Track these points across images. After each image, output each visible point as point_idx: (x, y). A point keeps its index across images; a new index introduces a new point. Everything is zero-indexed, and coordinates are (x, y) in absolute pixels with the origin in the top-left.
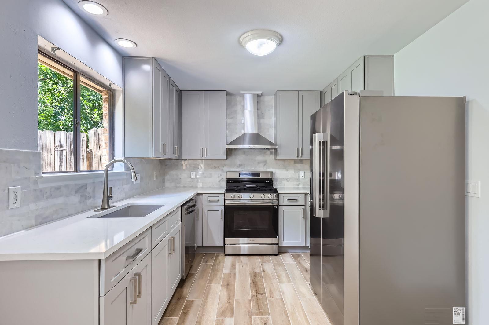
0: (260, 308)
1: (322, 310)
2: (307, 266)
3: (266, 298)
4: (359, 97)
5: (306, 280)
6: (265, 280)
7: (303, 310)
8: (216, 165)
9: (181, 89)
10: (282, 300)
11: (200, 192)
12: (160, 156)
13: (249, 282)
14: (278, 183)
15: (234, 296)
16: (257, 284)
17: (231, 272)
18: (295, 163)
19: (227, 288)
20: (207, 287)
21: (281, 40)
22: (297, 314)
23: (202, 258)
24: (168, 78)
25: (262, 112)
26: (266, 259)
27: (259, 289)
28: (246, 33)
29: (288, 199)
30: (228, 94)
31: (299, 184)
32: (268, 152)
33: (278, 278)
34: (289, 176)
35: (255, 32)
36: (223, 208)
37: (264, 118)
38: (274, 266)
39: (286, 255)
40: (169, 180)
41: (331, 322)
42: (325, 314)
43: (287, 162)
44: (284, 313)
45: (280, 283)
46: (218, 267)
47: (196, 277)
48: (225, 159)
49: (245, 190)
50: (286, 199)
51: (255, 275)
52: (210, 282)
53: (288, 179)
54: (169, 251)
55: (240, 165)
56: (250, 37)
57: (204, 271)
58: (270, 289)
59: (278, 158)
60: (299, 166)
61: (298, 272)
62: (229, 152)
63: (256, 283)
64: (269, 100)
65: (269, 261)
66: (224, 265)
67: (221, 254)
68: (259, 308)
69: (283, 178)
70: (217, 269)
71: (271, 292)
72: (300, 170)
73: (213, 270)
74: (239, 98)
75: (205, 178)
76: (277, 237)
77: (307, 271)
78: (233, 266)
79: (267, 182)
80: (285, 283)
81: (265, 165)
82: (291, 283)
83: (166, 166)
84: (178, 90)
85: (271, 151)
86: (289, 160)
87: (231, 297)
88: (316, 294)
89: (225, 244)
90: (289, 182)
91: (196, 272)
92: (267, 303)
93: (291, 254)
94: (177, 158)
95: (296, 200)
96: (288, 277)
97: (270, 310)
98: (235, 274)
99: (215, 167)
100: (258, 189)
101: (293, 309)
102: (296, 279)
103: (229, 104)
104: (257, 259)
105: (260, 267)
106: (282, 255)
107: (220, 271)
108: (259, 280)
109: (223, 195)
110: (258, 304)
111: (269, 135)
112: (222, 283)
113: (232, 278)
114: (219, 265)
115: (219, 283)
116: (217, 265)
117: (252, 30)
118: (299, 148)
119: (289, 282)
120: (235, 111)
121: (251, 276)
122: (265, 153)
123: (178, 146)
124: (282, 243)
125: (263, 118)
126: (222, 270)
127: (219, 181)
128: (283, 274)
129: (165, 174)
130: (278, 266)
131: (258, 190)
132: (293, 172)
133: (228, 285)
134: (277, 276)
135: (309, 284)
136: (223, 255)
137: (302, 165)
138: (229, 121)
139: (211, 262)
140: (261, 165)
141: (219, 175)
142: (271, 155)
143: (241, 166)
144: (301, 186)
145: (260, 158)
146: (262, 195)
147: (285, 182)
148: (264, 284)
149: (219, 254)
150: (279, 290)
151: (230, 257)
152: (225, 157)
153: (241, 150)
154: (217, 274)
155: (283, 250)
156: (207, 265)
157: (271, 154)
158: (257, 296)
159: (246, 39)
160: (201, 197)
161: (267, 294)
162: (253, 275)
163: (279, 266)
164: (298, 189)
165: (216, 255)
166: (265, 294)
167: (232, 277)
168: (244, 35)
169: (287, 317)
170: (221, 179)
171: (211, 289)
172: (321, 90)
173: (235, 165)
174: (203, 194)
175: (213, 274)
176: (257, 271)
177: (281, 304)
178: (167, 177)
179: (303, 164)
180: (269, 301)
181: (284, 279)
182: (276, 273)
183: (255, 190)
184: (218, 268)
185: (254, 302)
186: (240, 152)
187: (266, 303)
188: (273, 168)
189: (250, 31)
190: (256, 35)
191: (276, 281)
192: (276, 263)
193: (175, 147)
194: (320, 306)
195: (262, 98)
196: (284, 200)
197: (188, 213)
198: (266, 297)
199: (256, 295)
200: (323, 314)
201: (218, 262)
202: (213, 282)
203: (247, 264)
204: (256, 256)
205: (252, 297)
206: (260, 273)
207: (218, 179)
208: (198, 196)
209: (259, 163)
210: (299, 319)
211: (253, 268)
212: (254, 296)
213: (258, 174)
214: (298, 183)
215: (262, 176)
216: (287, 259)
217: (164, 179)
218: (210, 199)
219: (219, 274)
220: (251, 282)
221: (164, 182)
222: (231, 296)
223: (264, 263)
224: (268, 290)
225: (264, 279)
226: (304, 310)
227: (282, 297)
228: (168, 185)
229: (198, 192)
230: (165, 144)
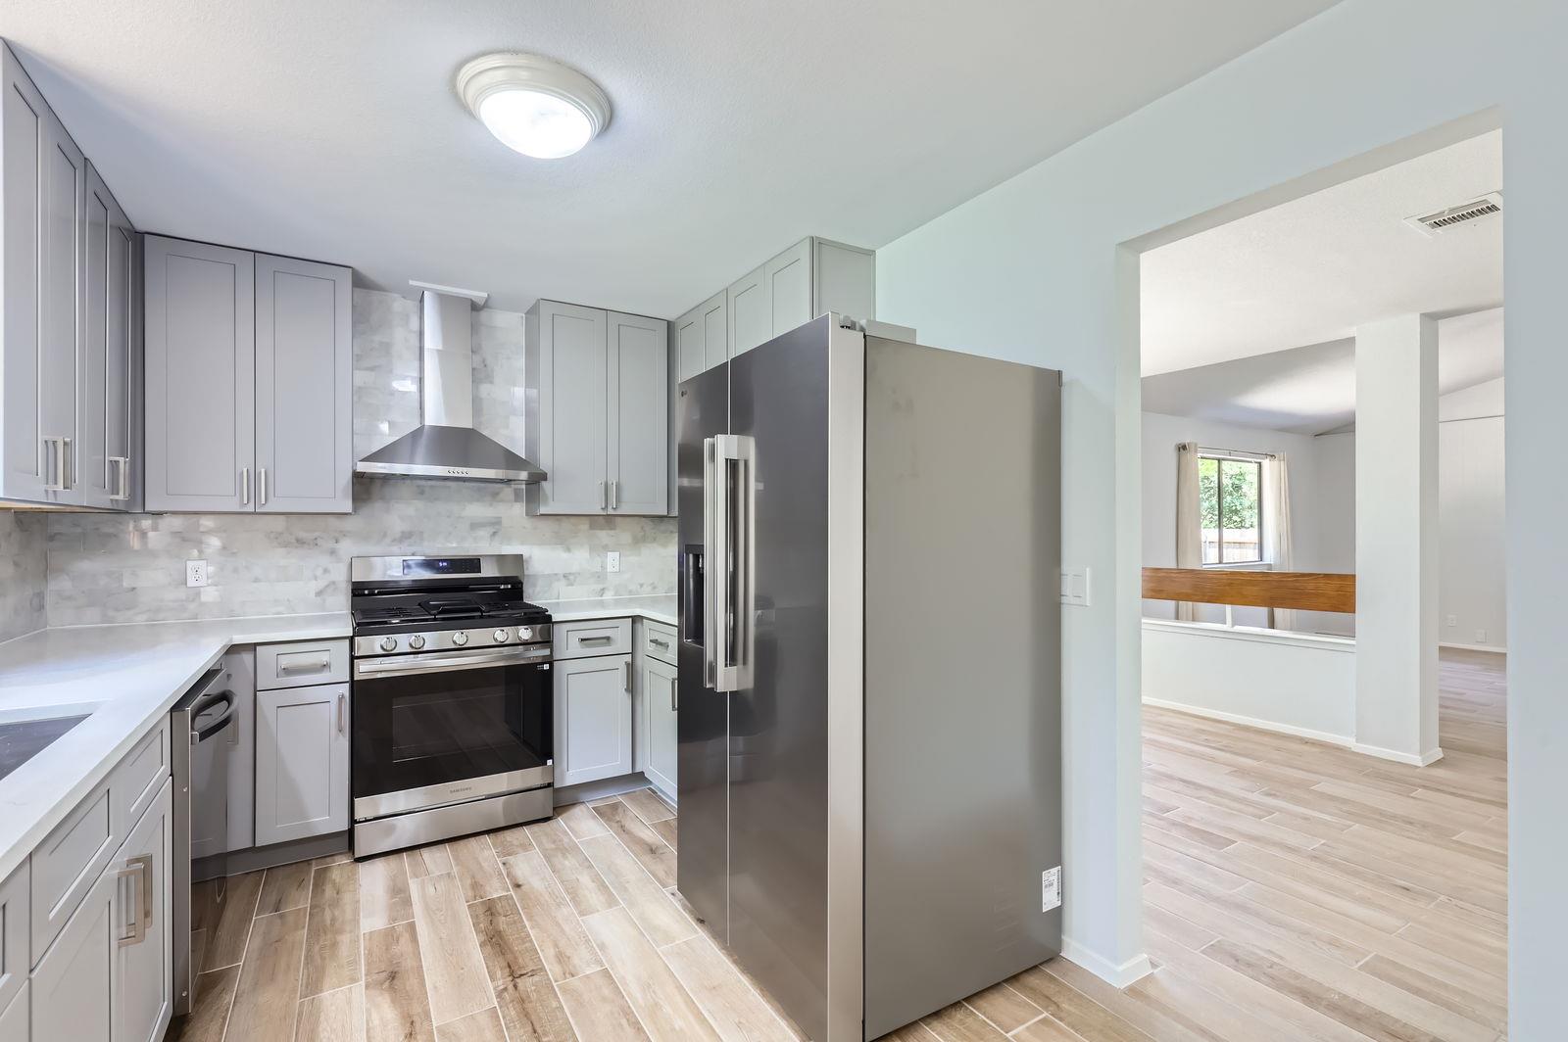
0: (539, 1030)
1: (734, 969)
2: (650, 834)
3: (552, 987)
4: (865, 336)
5: (660, 882)
6: (531, 918)
7: (680, 988)
8: (302, 535)
9: (140, 226)
10: (606, 974)
11: (239, 639)
12: (35, 493)
13: (473, 942)
14: (538, 589)
15: (427, 1015)
16: (505, 943)
17: (395, 920)
18: (592, 527)
19: (392, 989)
20: (300, 1014)
21: (608, 117)
22: (667, 1009)
23: (254, 893)
24: (77, 163)
25: (484, 361)
26: (515, 842)
27: (516, 958)
28: (484, 54)
29: (582, 640)
30: (360, 282)
31: (603, 589)
32: (508, 492)
33: (573, 899)
34: (575, 568)
35: (521, 60)
36: (345, 690)
37: (491, 382)
38: (548, 858)
39: (577, 811)
40: (69, 598)
41: (768, 1001)
42: (745, 981)
43: (566, 524)
44: (624, 1022)
45: (582, 913)
46: (336, 913)
47: (241, 982)
48: (349, 509)
49: (435, 619)
50: (574, 639)
51: (490, 909)
52: (314, 986)
53: (571, 577)
54: (119, 926)
55: (403, 532)
56: (499, 75)
57: (273, 948)
58: (556, 946)
59: (543, 510)
60: (604, 536)
61: (627, 863)
62: (365, 487)
63: (501, 937)
64: (508, 325)
65: (526, 847)
66: (358, 901)
67: (336, 858)
68: (535, 1032)
69: (556, 574)
70: (332, 925)
71: (561, 958)
72: (606, 548)
73: (317, 931)
74: (399, 305)
75: (255, 585)
76: (549, 762)
77: (652, 850)
78: (399, 895)
79: (502, 587)
80: (598, 911)
81: (495, 533)
82: (617, 903)
83: (51, 538)
84: (127, 230)
85: (515, 490)
86: (573, 520)
87: (417, 1025)
88: (701, 921)
89: (353, 821)
90: (572, 585)
91: (237, 960)
92: (559, 1002)
93: (590, 806)
94: (121, 507)
95: (608, 638)
96: (603, 887)
97: (576, 1023)
98: (412, 927)
99: (300, 542)
100: (482, 612)
101: (649, 997)
102: (627, 885)
103: (361, 319)
104: (485, 851)
105: (500, 874)
106: (565, 815)
107: (348, 928)
108: (507, 924)
109: (347, 642)
110: (527, 1015)
111: (512, 435)
112: (366, 975)
113: (404, 945)
114: (336, 903)
115: (354, 980)
116: (327, 909)
117: (516, 52)
118: (610, 483)
119: (611, 902)
120: (386, 348)
121: (475, 917)
122: (495, 495)
123: (123, 454)
124: (562, 778)
125: (489, 379)
126: (356, 921)
127: (319, 593)
128: (585, 879)
129: (45, 572)
130: (560, 855)
131: (481, 617)
132: (586, 555)
133: (393, 976)
134: (567, 890)
135: (673, 894)
136: (345, 860)
137: (612, 532)
138: (361, 378)
139: (301, 901)
140: (484, 533)
141: (319, 572)
142: (516, 501)
143: (410, 538)
144: (608, 596)
145: (477, 510)
146: (500, 634)
147: (560, 586)
148: (528, 935)
149: (328, 859)
150: (588, 941)
151: (379, 865)
152: (347, 506)
153: (408, 482)
154: (334, 945)
155: (565, 798)
156: (282, 916)
157: (517, 498)
158: (515, 986)
159: (485, 79)
160: (247, 657)
161: (552, 969)
162: (480, 911)
163: (564, 854)
164: (602, 605)
165: (314, 869)
166: (543, 969)
167: (405, 938)
168: (479, 61)
169: (639, 1029)
170: (327, 586)
171: (322, 1018)
172: (671, 316)
173: (385, 535)
174: (256, 645)
175: (317, 948)
176: (495, 891)
177: (606, 991)
178: (60, 585)
179: (614, 529)
180: (564, 991)
181: (592, 897)
182: (562, 882)
183: (473, 617)
184: (333, 920)
185: (513, 1013)
186: (405, 489)
187: (554, 1004)
188: (522, 544)
189: (509, 51)
190: (524, 74)
191: (569, 910)
192: (553, 846)
193: (112, 458)
194: (725, 958)
195: (484, 315)
196: (567, 644)
197: (204, 735)
198: (549, 979)
199: (511, 987)
200: (740, 981)
201: (329, 892)
202: (327, 982)
203: (449, 874)
204: (477, 838)
205: (500, 995)
206: (508, 898)
207: (315, 586)
208: (235, 658)
209: (475, 526)
210: (679, 1023)
211: (476, 886)
212: (505, 989)
213: (473, 564)
214: (601, 586)
215: (488, 571)
216: (582, 825)
217: (41, 595)
218: (285, 662)
219: (345, 939)
220: (483, 939)
221: (42, 607)
222: (415, 1018)
223: (511, 859)
224: (551, 952)
225: (526, 914)
226: (681, 985)
227: (602, 965)
228: (60, 618)
229: (231, 640)
230: (65, 444)
